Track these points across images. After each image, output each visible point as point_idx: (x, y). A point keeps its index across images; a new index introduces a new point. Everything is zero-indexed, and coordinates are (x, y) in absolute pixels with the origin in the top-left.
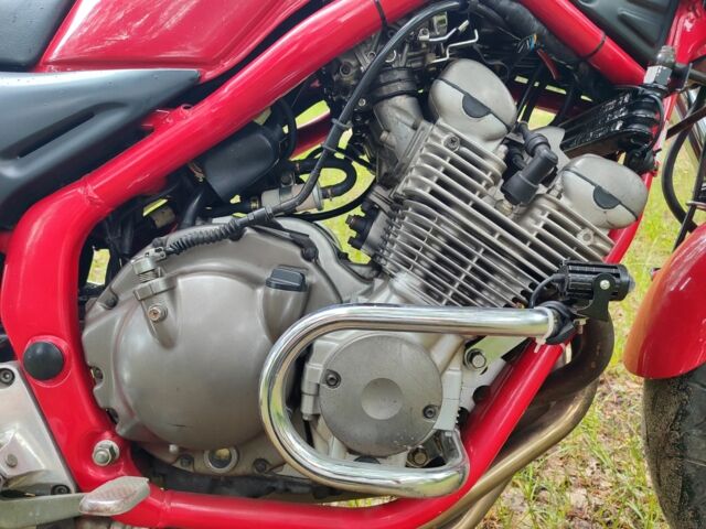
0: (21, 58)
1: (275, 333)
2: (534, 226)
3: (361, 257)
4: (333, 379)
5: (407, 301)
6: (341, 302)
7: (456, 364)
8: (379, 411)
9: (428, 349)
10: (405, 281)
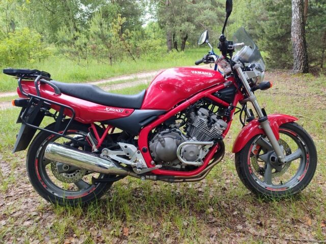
0: (139, 107)
1: (178, 146)
2: (211, 131)
3: (186, 134)
4: (185, 151)
5: (195, 141)
6: (185, 141)
7: (201, 149)
8: (191, 155)
9: (197, 147)
10: (194, 138)
